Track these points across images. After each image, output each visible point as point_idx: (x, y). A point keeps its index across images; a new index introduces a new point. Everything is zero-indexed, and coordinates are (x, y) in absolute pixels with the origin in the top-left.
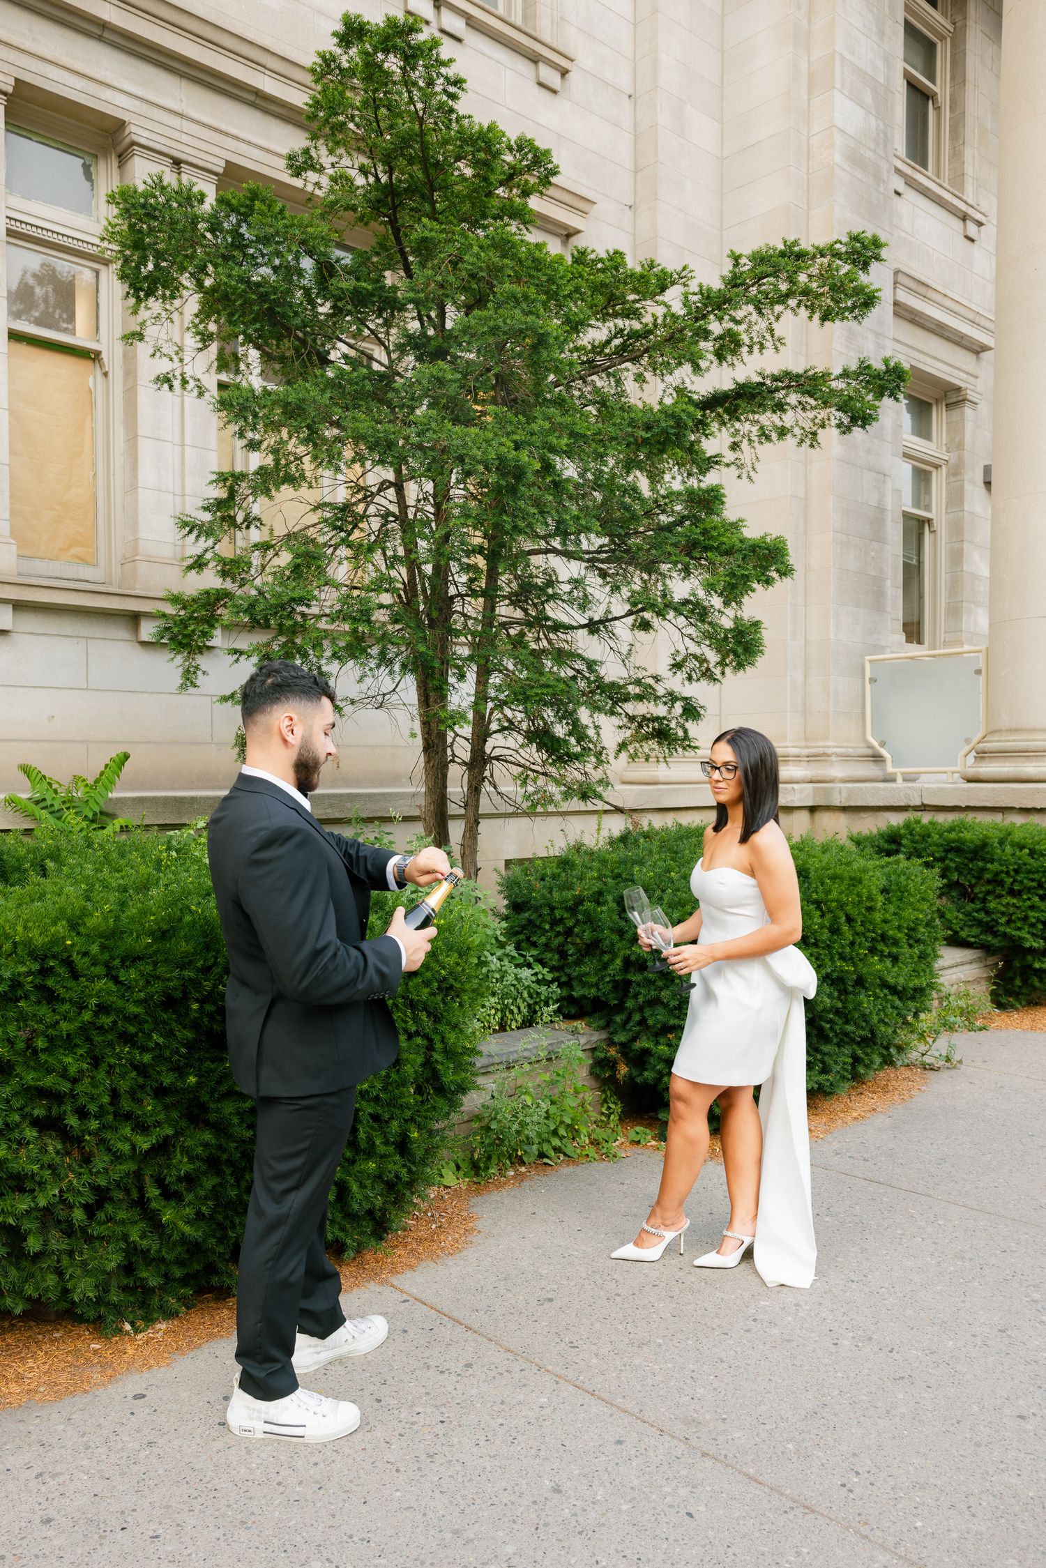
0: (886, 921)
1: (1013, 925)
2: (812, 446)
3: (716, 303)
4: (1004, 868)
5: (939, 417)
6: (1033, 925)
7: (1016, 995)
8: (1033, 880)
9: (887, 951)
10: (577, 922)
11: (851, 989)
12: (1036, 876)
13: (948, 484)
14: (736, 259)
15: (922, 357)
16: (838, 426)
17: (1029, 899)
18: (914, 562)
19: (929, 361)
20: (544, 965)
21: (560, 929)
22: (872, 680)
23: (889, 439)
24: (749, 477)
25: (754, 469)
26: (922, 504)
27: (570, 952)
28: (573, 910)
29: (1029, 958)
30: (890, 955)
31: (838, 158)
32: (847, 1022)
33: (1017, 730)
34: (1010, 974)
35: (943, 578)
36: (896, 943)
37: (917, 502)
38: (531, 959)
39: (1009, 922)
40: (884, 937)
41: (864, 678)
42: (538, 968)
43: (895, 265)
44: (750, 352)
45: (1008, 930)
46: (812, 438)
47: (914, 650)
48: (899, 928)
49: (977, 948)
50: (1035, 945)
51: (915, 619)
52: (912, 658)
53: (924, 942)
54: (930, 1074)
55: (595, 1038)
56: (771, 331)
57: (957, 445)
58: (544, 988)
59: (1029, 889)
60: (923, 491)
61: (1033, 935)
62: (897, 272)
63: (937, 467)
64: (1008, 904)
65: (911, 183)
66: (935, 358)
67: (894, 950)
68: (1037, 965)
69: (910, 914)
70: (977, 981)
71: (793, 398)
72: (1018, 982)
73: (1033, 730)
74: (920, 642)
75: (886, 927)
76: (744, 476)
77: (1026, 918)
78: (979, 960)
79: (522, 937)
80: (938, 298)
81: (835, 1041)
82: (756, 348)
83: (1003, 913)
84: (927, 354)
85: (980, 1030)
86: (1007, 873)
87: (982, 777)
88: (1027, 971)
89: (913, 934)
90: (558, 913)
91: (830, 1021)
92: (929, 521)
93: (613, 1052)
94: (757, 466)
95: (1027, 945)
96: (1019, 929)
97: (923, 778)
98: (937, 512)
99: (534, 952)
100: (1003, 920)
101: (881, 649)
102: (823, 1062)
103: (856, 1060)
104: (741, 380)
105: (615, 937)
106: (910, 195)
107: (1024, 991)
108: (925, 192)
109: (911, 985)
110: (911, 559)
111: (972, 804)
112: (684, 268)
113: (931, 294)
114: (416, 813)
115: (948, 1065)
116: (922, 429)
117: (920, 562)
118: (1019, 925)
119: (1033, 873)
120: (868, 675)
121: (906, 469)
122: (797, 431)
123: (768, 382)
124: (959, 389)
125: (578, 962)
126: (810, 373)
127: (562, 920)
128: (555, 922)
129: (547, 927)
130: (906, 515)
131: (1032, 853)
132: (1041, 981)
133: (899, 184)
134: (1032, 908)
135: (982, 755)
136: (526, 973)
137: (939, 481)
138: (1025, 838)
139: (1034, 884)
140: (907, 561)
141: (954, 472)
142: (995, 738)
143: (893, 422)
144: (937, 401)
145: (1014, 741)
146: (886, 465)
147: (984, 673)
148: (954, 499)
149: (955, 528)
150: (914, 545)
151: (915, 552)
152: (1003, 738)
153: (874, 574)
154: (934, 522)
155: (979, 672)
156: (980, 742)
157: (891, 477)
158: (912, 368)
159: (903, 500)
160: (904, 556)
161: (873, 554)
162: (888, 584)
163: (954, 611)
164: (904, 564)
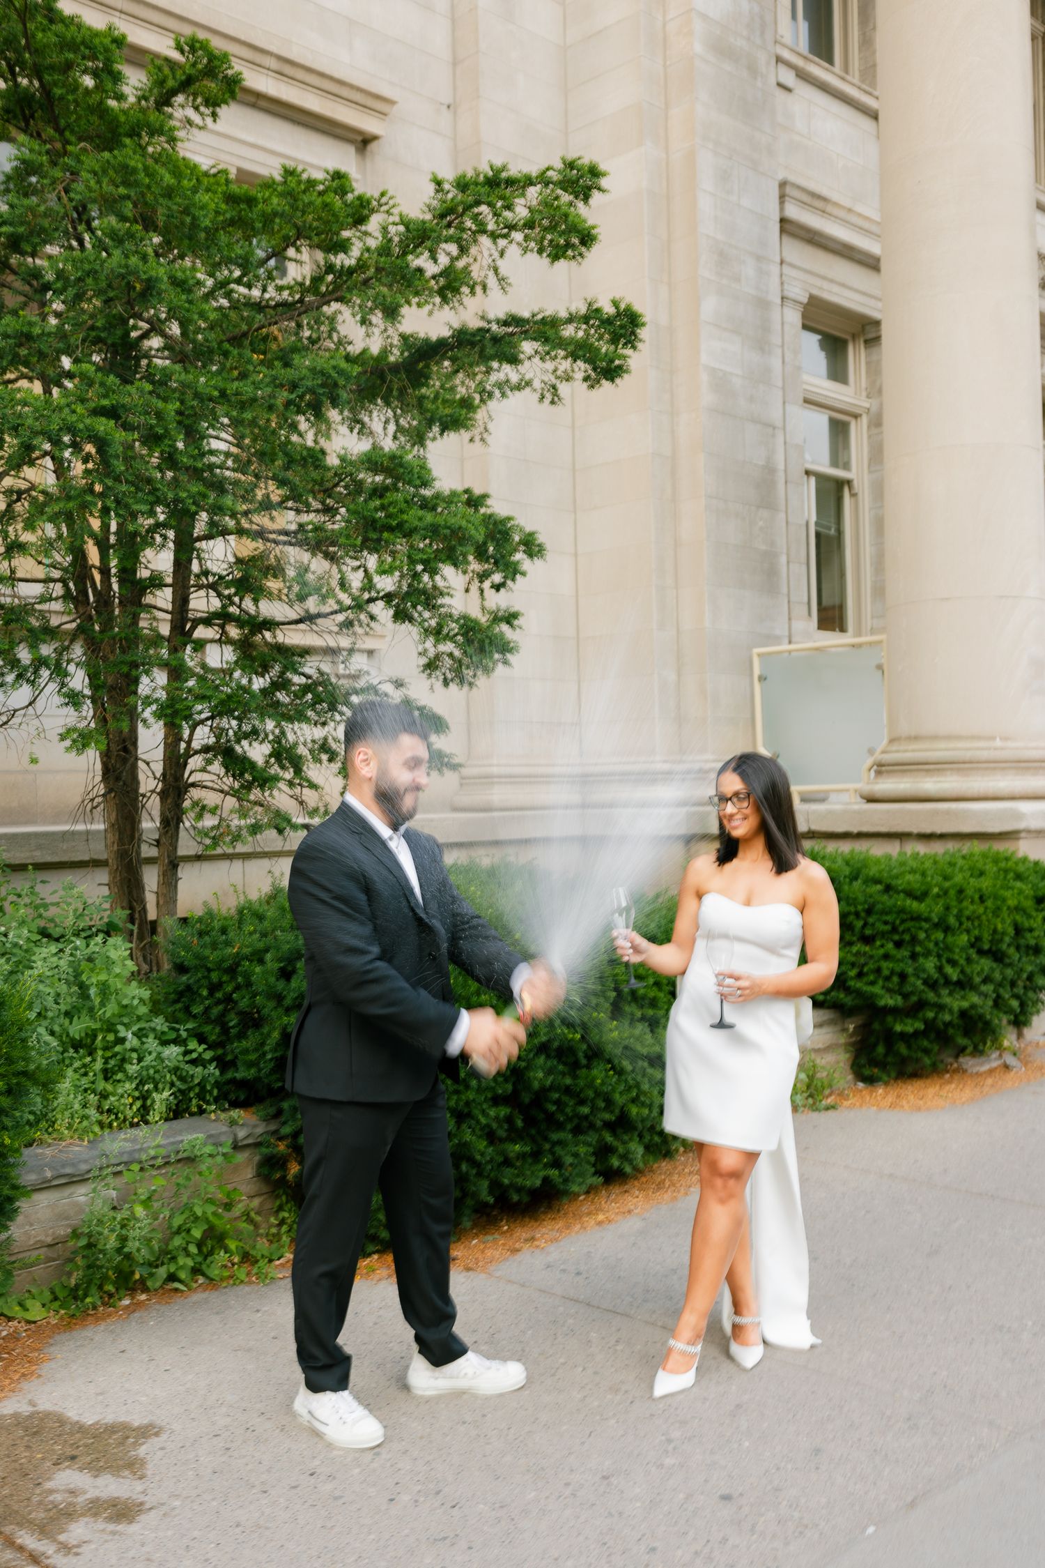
1: (865, 979)
2: (552, 402)
3: (419, 236)
4: (852, 909)
5: (856, 357)
6: (888, 979)
7: (882, 1065)
8: (886, 923)
10: (238, 988)
11: (584, 1061)
12: (889, 918)
13: (869, 437)
14: (439, 183)
15: (825, 285)
16: (586, 379)
17: (882, 946)
18: (833, 532)
19: (836, 289)
20: (200, 1043)
21: (219, 995)
22: (762, 679)
24: (482, 440)
25: (486, 430)
26: (841, 463)
27: (231, 1024)
28: (232, 971)
29: (890, 1019)
30: (643, 1019)
31: (698, 48)
32: (582, 1102)
33: (916, 738)
34: (872, 1040)
35: (868, 551)
37: (835, 463)
38: (184, 1034)
39: (860, 975)
41: (751, 675)
42: (193, 1044)
43: (781, 176)
44: (473, 293)
45: (859, 985)
46: (552, 395)
47: (831, 639)
49: (829, 1008)
50: (891, 1002)
51: (837, 602)
52: (817, 649)
55: (260, 1130)
56: (496, 270)
57: (875, 390)
58: (200, 1069)
59: (883, 935)
60: (841, 445)
61: (889, 990)
62: (783, 185)
63: (856, 416)
64: (858, 954)
65: (802, 75)
66: (843, 285)
67: (650, 1012)
68: (898, 1028)
70: (828, 1049)
71: (528, 347)
72: (881, 1049)
73: (935, 738)
74: (843, 629)
76: (477, 438)
77: (878, 971)
78: (830, 1022)
79: (179, 1006)
80: (842, 214)
81: (569, 1127)
82: (478, 289)
83: (853, 965)
84: (832, 281)
85: (827, 1108)
86: (857, 914)
87: (878, 795)
88: (890, 1038)
90: (214, 976)
91: (558, 1102)
92: (849, 482)
93: (282, 1147)
94: (490, 426)
95: (882, 1003)
96: (872, 983)
97: (833, 797)
98: (857, 472)
99: (190, 1026)
100: (853, 973)
101: (771, 639)
102: (553, 1153)
103: (604, 1151)
104: (456, 325)
105: (271, 1004)
106: (805, 92)
107: (890, 1059)
108: (824, 87)
110: (829, 529)
111: (865, 829)
112: (383, 194)
113: (829, 208)
114: (104, 856)
116: (838, 373)
117: (840, 532)
118: (872, 978)
119: (887, 914)
120: (757, 672)
121: (820, 422)
122: (537, 384)
123: (494, 327)
124: (877, 323)
125: (241, 1036)
126: (539, 317)
127: (220, 985)
128: (213, 989)
129: (205, 993)
130: (821, 479)
131: (888, 888)
132: (909, 1047)
133: (788, 78)
134: (886, 957)
135: (881, 769)
136: (173, 1052)
137: (858, 434)
138: (880, 872)
139: (888, 928)
140: (820, 529)
141: (877, 422)
142: (894, 748)
143: (783, 362)
144: (854, 337)
145: (913, 751)
146: (775, 415)
147: (885, 668)
148: (877, 455)
149: (879, 491)
150: (833, 512)
151: (833, 520)
152: (902, 748)
153: (764, 548)
154: (855, 483)
155: (880, 667)
156: (883, 752)
157: (784, 428)
158: (812, 297)
159: (808, 457)
160: (817, 524)
161: (761, 523)
162: (783, 559)
163: (879, 591)
164: (818, 535)
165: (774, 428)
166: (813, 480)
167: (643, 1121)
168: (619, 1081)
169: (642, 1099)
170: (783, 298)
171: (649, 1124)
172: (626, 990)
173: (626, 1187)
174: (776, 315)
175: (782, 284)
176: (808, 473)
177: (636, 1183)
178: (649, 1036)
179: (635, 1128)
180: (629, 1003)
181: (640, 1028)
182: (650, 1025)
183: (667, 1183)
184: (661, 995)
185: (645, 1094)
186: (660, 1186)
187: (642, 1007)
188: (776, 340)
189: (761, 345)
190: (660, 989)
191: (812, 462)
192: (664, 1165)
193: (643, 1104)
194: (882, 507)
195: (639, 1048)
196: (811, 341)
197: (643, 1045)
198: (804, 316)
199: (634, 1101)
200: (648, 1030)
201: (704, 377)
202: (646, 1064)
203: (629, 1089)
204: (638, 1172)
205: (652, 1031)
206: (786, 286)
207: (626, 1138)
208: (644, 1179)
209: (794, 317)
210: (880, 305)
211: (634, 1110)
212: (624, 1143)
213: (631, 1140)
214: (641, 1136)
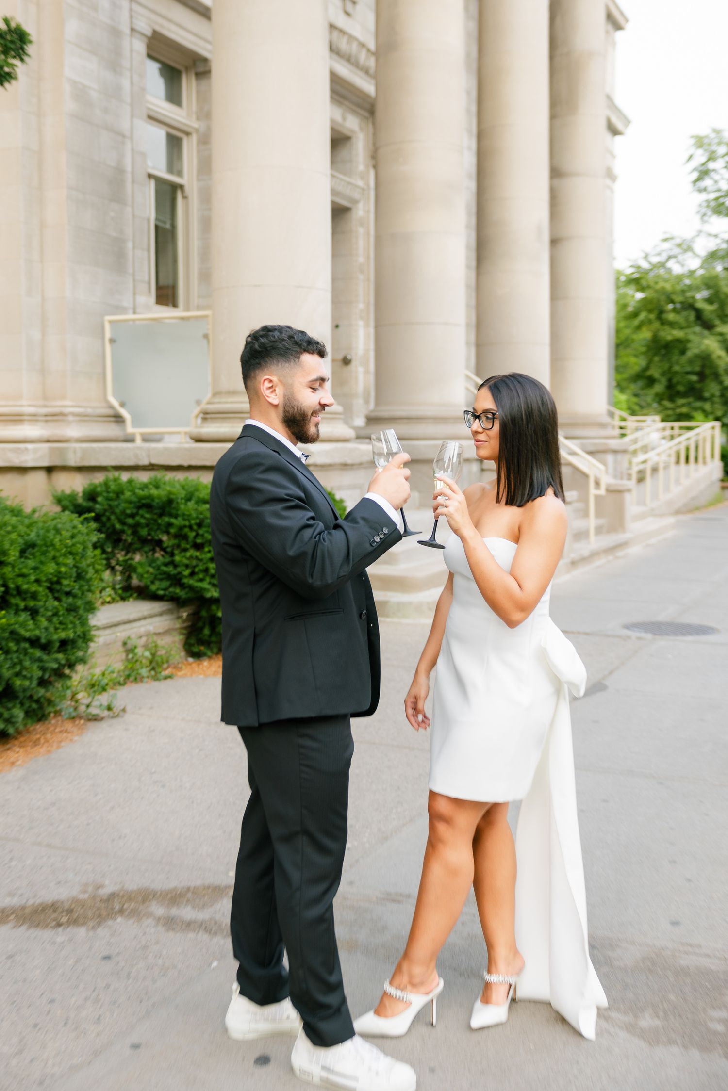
0: (22, 575)
1: (196, 577)
5: (188, 86)
7: (207, 643)
9: (22, 605)
13: (199, 152)
15: (165, 23)
18: (168, 226)
19: (173, 28)
22: (112, 341)
23: (128, 100)
26: (175, 171)
29: (214, 607)
30: (26, 609)
33: (234, 393)
34: (200, 624)
35: (196, 244)
36: (34, 596)
37: (171, 169)
39: (192, 574)
40: (19, 591)
41: (103, 338)
45: (192, 582)
47: (165, 312)
48: (37, 581)
49: (167, 600)
51: (170, 282)
52: (156, 319)
53: (75, 596)
54: (91, 725)
57: (204, 114)
60: (175, 157)
63: (188, 134)
64: (191, 557)
69: (50, 568)
70: (169, 632)
72: (206, 631)
74: (175, 305)
75: (20, 581)
78: (169, 612)
84: (170, 21)
85: (166, 678)
87: (204, 437)
89: (57, 587)
92: (181, 187)
95: (209, 595)
96: (201, 580)
97: (167, 438)
98: (188, 179)
101: (119, 309)
107: (213, 639)
109: (55, 637)
110: (165, 223)
111: (194, 463)
115: (110, 713)
116: (174, 96)
117: (174, 227)
120: (108, 335)
121: (159, 135)
124: (205, 60)
130: (159, 181)
135: (206, 416)
137: (189, 148)
140: (160, 224)
141: (205, 140)
142: (217, 400)
143: (132, 83)
144: (187, 69)
145: (231, 402)
146: (125, 125)
147: (211, 337)
148: (205, 166)
149: (206, 197)
150: (168, 209)
151: (168, 216)
152: (224, 400)
153: (114, 234)
154: (187, 188)
155: (206, 336)
156: (209, 403)
157: (132, 138)
158: (155, 32)
159: (150, 163)
160: (157, 219)
161: (112, 214)
162: (130, 245)
163: (206, 276)
164: (157, 227)
165: (124, 136)
166: (153, 183)
167: (25, 690)
168: (6, 659)
169: (24, 673)
170: (132, 30)
171: (28, 694)
172: (12, 586)
173: (8, 746)
174: (126, 42)
175: (131, 17)
176: (150, 176)
177: (16, 742)
178: (31, 622)
179: (17, 697)
180: (14, 596)
181: (24, 616)
182: (31, 614)
183: (42, 741)
184: (41, 589)
185: (26, 669)
186: (36, 743)
187: (24, 599)
188: (126, 64)
189: (114, 65)
190: (40, 586)
191: (154, 168)
192: (39, 727)
193: (25, 677)
194: (210, 209)
195: (23, 632)
196: (153, 68)
197: (27, 630)
198: (149, 47)
199: (17, 675)
200: (29, 617)
201: (67, 88)
202: (27, 645)
203: (14, 665)
204: (19, 733)
205: (33, 618)
206: (134, 21)
207: (10, 705)
208: (22, 739)
209: (140, 47)
210: (209, 47)
211: (18, 682)
212: (9, 709)
213: (14, 707)
214: (22, 704)
